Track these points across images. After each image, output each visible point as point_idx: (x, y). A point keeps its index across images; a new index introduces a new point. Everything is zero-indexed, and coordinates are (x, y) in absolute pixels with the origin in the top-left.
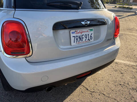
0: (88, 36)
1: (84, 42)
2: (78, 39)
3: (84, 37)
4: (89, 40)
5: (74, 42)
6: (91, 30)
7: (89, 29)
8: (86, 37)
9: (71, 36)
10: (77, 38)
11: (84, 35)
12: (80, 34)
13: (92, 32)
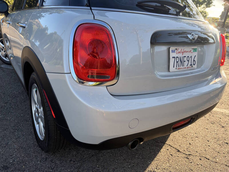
0: (190, 58)
1: (185, 68)
2: (179, 62)
3: (185, 59)
4: (191, 65)
5: (174, 67)
6: (195, 50)
7: (193, 47)
8: (188, 61)
9: (171, 57)
10: (177, 61)
11: (185, 57)
12: (182, 54)
13: (196, 54)
